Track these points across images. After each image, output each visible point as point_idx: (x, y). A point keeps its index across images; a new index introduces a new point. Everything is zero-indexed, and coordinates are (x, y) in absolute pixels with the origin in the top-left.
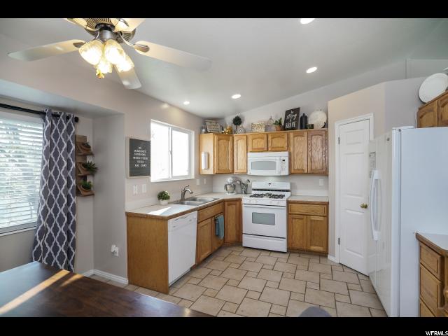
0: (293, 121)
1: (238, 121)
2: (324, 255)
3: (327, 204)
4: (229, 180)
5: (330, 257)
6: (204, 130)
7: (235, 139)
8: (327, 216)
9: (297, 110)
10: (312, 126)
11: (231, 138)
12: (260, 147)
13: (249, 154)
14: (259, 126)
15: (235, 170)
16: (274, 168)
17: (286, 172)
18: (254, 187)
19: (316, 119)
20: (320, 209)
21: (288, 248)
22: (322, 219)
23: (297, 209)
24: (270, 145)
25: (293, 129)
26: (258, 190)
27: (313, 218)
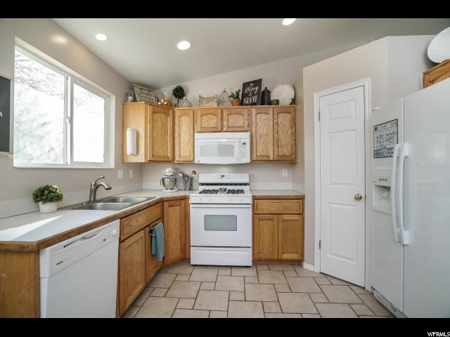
0: (253, 95)
1: (179, 93)
2: (298, 263)
3: (301, 198)
4: (168, 171)
5: (306, 265)
6: (130, 98)
7: (177, 114)
8: (302, 214)
9: (258, 83)
10: (277, 102)
11: (171, 112)
12: (211, 126)
13: (197, 135)
14: (210, 99)
15: (177, 158)
16: (232, 154)
17: (247, 160)
18: (201, 181)
19: (283, 93)
20: (294, 205)
21: (253, 261)
22: (296, 217)
23: (264, 206)
24: (225, 123)
25: (254, 104)
26: (207, 184)
27: (285, 217)
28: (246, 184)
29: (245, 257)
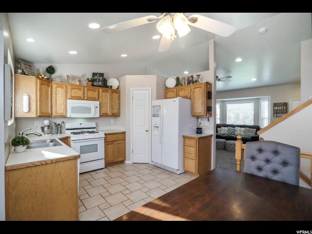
0: (99, 81)
1: (51, 70)
3: (124, 133)
4: (46, 122)
5: (126, 162)
6: (20, 71)
7: (54, 86)
8: (124, 140)
9: (102, 75)
10: (111, 87)
12: (77, 96)
13: (69, 101)
14: (74, 78)
16: (90, 112)
17: (98, 115)
19: (113, 83)
20: (121, 136)
21: (105, 165)
22: (122, 141)
24: (85, 95)
25: (100, 86)
26: (71, 129)
27: (119, 142)
28: (94, 128)
29: (101, 164)
